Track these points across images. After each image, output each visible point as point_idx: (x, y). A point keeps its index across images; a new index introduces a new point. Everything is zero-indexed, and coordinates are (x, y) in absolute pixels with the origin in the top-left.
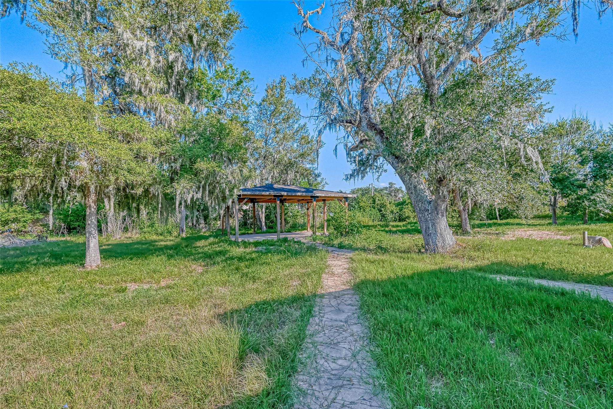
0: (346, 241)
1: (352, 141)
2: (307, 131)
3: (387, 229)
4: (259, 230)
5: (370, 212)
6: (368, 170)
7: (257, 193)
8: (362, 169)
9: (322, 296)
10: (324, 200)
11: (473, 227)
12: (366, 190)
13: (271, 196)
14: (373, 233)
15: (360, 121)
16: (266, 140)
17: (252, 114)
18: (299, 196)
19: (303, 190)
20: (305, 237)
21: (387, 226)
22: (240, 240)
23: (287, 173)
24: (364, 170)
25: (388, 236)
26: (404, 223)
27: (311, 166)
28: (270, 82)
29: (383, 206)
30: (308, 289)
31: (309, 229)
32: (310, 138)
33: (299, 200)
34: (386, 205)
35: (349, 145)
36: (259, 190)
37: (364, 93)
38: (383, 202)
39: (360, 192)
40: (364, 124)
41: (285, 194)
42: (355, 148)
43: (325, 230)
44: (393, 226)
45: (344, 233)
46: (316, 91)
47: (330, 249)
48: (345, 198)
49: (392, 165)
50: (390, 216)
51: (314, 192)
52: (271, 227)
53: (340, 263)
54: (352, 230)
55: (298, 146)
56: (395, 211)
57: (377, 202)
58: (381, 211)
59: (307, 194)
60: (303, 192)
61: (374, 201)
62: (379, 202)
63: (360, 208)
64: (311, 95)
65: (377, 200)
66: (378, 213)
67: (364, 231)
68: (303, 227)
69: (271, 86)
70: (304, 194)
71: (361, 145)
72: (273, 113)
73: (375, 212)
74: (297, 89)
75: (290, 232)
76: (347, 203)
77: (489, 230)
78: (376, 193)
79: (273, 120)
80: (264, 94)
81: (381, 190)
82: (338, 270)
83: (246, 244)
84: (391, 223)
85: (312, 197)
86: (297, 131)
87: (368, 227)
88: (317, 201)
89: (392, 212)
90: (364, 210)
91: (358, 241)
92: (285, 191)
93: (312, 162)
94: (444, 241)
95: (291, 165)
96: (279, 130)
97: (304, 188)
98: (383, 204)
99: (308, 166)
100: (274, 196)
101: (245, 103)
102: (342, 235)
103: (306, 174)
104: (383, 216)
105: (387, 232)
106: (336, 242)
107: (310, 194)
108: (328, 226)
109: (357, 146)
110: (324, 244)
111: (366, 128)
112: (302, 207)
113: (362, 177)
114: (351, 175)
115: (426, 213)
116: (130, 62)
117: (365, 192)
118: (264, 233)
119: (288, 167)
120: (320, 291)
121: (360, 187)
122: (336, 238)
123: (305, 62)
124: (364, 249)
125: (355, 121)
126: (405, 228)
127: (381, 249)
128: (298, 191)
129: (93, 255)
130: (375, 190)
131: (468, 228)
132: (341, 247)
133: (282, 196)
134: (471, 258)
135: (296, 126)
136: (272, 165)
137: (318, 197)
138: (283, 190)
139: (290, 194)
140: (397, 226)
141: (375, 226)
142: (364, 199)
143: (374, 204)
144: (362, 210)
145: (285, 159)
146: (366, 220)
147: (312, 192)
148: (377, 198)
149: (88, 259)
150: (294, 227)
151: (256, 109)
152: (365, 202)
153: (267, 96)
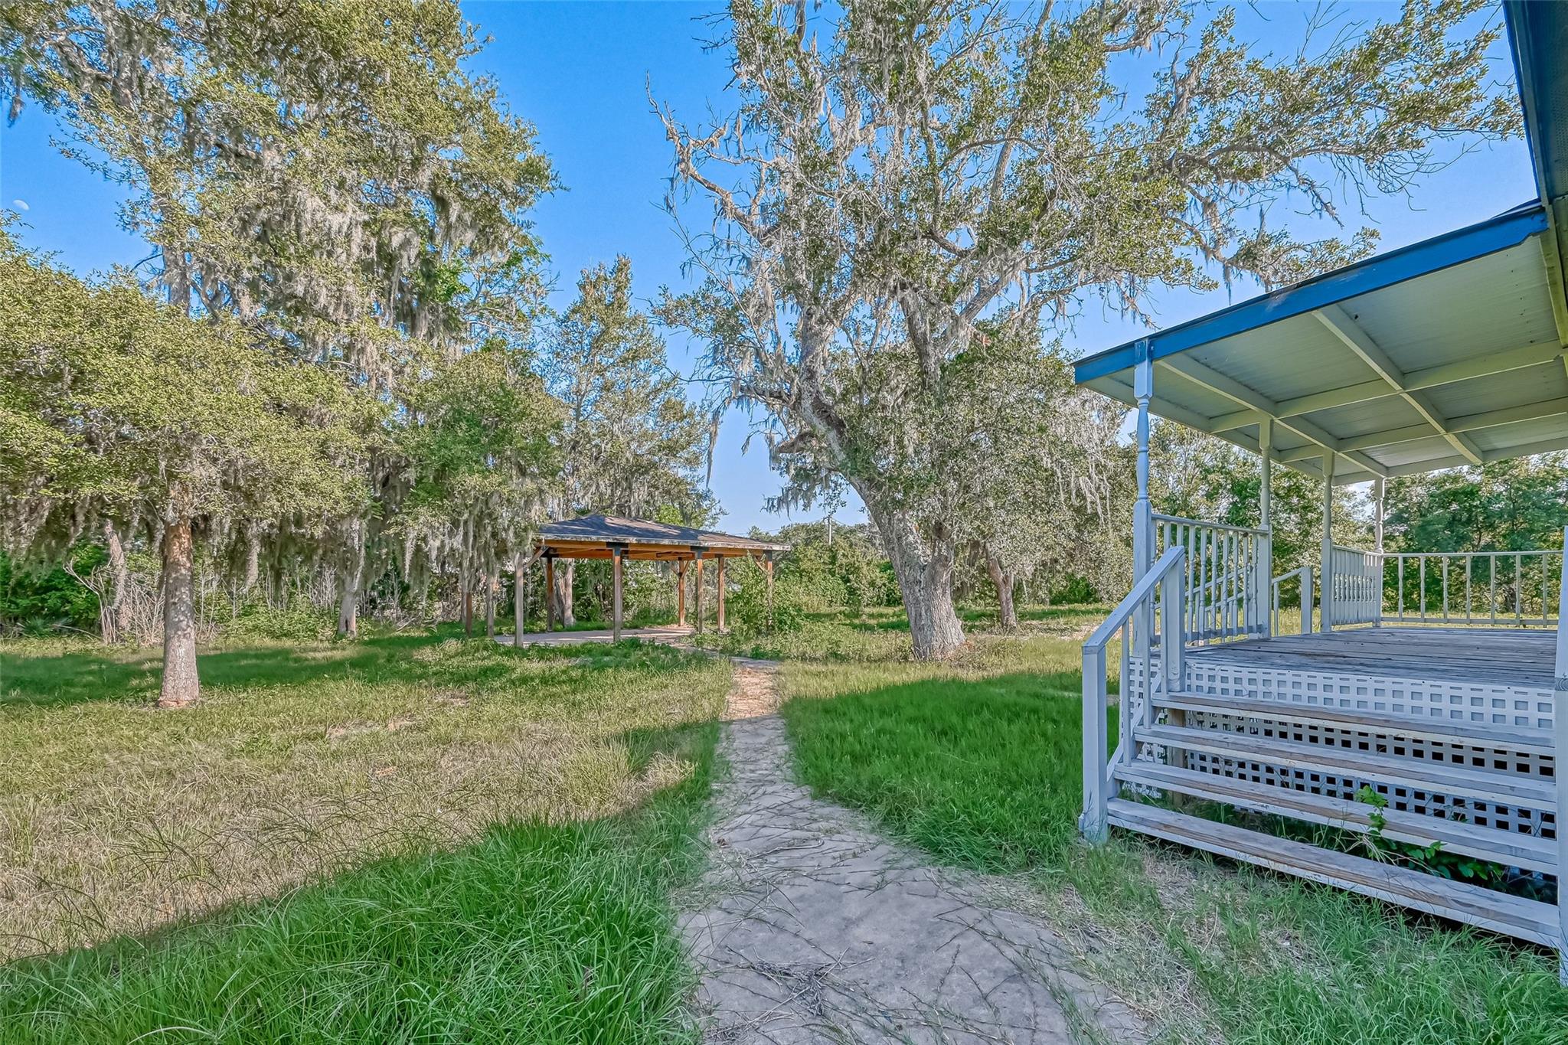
0: (767, 644)
1: (782, 434)
2: (679, 393)
3: (856, 621)
4: (557, 624)
5: (824, 583)
6: (817, 489)
7: (569, 537)
8: (804, 487)
9: (730, 723)
10: (719, 556)
11: (1023, 616)
12: (815, 530)
13: (601, 543)
14: (825, 629)
15: (799, 398)
16: (579, 406)
17: (542, 337)
18: (664, 546)
19: (675, 532)
20: (678, 639)
21: (857, 616)
22: (526, 645)
23: (630, 487)
24: (809, 489)
25: (856, 635)
26: (897, 609)
27: (688, 472)
28: (591, 267)
29: (853, 569)
30: (704, 710)
31: (682, 621)
32: (687, 407)
33: (659, 555)
34: (858, 568)
35: (777, 439)
36: (573, 531)
37: (807, 338)
38: (852, 560)
39: (803, 535)
40: (807, 403)
41: (633, 540)
42: (789, 448)
43: (722, 623)
44: (871, 616)
45: (763, 629)
46: (706, 322)
47: (737, 660)
48: (765, 552)
49: (860, 491)
50: (869, 594)
51: (700, 537)
52: (587, 618)
53: (756, 680)
54: (781, 622)
55: (656, 423)
56: (879, 582)
57: (841, 560)
58: (849, 581)
59: (682, 542)
60: (675, 537)
61: (834, 559)
62: (844, 561)
63: (801, 573)
64: (696, 330)
65: (839, 556)
66: (842, 587)
67: (808, 625)
68: (666, 617)
69: (593, 278)
70: (676, 542)
71: (801, 444)
72: (597, 342)
73: (835, 584)
74: (668, 317)
75: (636, 627)
76: (770, 564)
77: (1053, 624)
78: (837, 538)
79: (598, 358)
80: (576, 295)
81: (852, 531)
82: (751, 691)
83: (543, 653)
84: (867, 610)
85: (693, 548)
86: (657, 391)
87: (816, 617)
88: (704, 557)
89: (872, 584)
90: (810, 579)
91: (792, 643)
92: (635, 535)
93: (692, 462)
94: (944, 638)
95: (639, 469)
96: (613, 384)
97: (676, 528)
98: (852, 565)
99: (681, 472)
100: (608, 544)
101: (525, 310)
102: (759, 632)
103: (675, 490)
104: (852, 592)
105: (855, 627)
106: (747, 648)
107: (691, 542)
108: (728, 613)
109: (793, 445)
110: (722, 652)
111: (810, 411)
112: (665, 569)
113: (806, 506)
114: (780, 500)
115: (917, 588)
116: (309, 252)
117: (814, 534)
118: (570, 630)
119: (632, 474)
120: (723, 717)
121: (802, 522)
122: (748, 639)
123: (687, 268)
124: (803, 658)
125: (789, 396)
126: (895, 619)
127: (836, 656)
128: (664, 535)
129: (183, 675)
130: (838, 531)
131: (1012, 620)
132: (757, 655)
133: (626, 545)
134: (981, 667)
135: (654, 378)
136: (592, 468)
137: (707, 549)
138: (629, 531)
139: (644, 541)
140: (881, 615)
141: (831, 617)
142: (811, 552)
143: (833, 563)
144: (805, 579)
145: (628, 455)
146: (814, 601)
147: (695, 538)
148: (841, 552)
149: (169, 686)
150: (646, 618)
151: (554, 328)
152: (812, 559)
153: (584, 302)
